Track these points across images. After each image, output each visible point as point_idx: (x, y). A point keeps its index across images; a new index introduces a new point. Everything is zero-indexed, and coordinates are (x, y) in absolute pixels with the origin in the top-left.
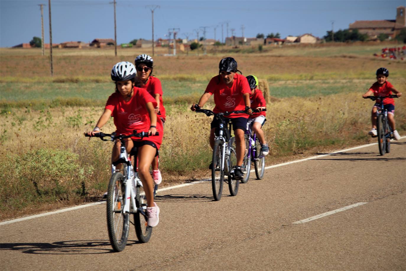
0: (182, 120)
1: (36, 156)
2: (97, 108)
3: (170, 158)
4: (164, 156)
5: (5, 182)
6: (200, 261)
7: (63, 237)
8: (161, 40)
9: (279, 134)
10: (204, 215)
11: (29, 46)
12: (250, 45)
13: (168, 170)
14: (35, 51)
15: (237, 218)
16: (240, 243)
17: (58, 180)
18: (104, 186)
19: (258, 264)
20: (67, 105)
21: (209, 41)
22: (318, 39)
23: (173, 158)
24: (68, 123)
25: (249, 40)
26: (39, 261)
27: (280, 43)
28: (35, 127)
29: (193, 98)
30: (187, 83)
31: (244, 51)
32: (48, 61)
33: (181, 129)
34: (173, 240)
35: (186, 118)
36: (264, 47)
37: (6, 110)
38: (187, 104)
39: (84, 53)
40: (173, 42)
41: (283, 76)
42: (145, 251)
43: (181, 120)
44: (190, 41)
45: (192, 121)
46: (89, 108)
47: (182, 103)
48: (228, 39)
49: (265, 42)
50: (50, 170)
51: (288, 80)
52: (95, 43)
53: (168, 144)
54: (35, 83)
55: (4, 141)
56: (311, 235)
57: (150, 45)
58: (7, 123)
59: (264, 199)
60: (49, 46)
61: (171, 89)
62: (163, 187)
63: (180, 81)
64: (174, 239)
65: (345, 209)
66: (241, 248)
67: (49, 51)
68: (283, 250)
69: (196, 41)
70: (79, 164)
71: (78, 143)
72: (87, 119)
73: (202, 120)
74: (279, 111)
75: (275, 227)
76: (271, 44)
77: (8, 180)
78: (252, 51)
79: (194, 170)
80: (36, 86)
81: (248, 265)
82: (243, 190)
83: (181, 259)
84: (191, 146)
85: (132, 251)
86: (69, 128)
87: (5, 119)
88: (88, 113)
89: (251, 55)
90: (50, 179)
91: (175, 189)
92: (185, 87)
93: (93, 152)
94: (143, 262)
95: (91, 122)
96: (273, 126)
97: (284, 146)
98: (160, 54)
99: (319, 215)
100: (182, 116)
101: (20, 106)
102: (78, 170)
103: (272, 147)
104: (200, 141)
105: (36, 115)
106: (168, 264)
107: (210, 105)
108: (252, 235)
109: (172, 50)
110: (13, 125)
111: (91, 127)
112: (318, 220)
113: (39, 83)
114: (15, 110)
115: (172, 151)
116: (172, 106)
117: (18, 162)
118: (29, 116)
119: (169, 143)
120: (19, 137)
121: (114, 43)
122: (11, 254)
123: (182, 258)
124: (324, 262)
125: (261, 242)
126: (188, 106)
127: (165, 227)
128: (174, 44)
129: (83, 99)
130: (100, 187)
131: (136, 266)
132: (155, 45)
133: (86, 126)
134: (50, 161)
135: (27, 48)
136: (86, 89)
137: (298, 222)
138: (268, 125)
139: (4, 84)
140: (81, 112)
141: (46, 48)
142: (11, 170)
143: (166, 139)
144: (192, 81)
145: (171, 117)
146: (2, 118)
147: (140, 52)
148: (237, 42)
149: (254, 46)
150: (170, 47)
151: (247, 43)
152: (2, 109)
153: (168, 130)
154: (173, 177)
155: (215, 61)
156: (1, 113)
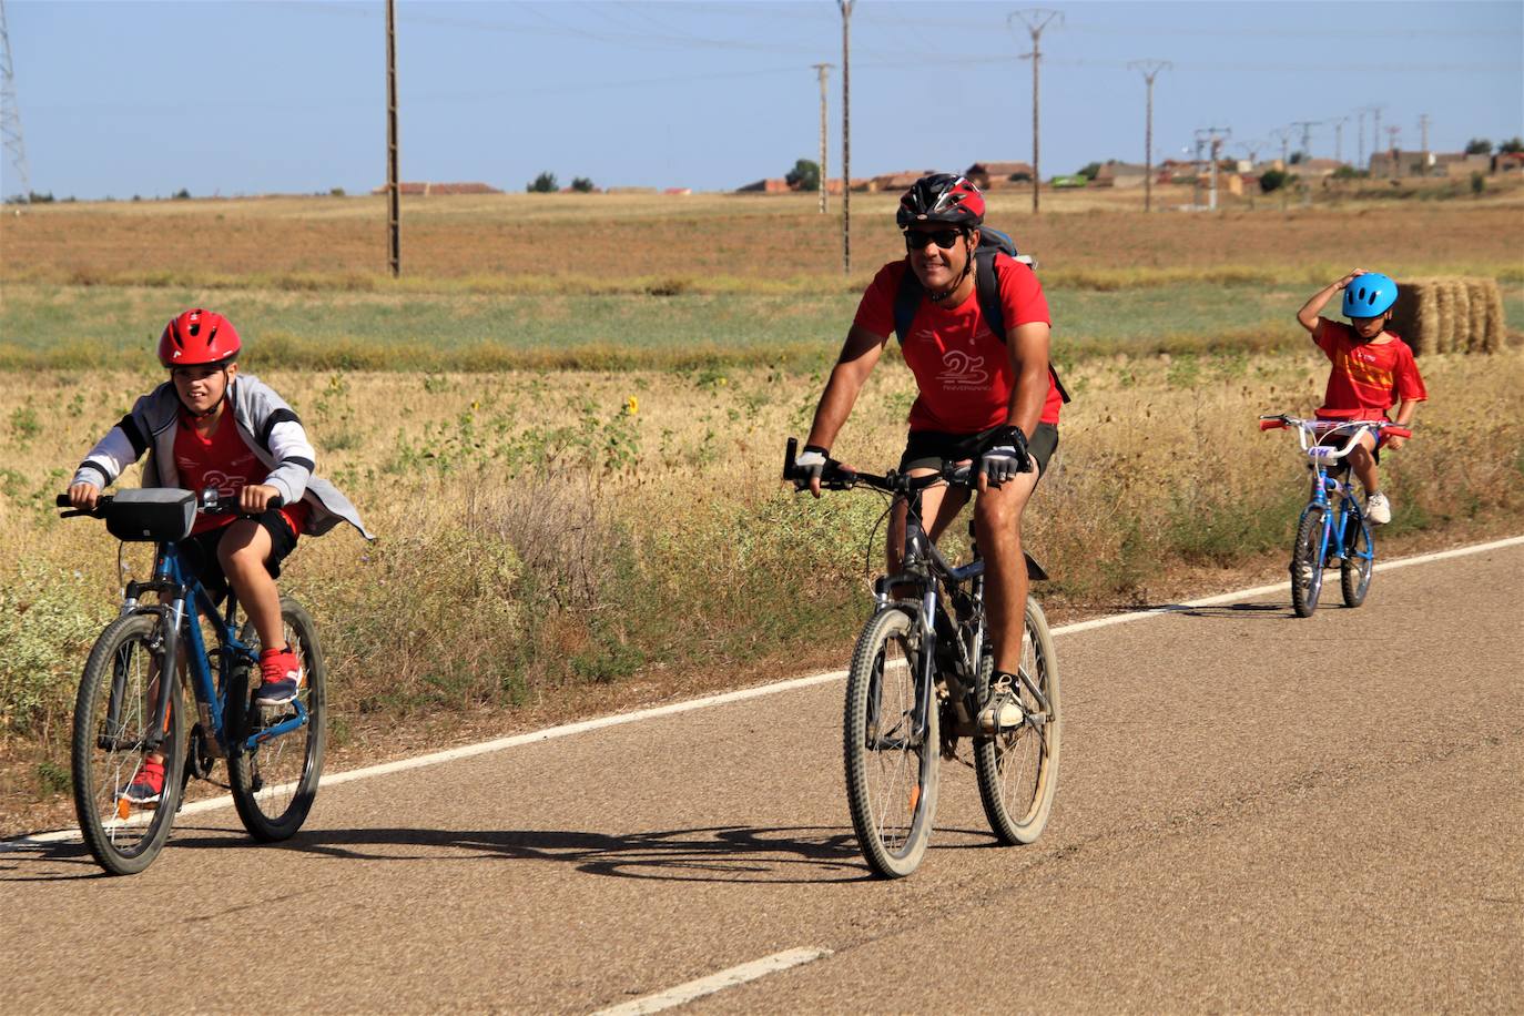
0: (1230, 403)
1: (796, 508)
3: (1191, 516)
4: (1173, 509)
5: (705, 583)
6: (1279, 825)
8: (1171, 164)
10: (1293, 685)
11: (785, 189)
12: (1446, 175)
13: (1185, 552)
14: (801, 201)
15: (1394, 697)
16: (1402, 773)
17: (859, 580)
19: (1458, 836)
20: (890, 360)
21: (1320, 165)
23: (1199, 515)
24: (891, 411)
25: (1443, 160)
28: (795, 423)
29: (1264, 335)
30: (1253, 293)
31: (1426, 196)
32: (837, 228)
33: (1227, 428)
34: (1197, 761)
35: (1243, 394)
36: (1489, 181)
37: (714, 372)
38: (1246, 355)
40: (1208, 170)
42: (1112, 792)
43: (1228, 400)
44: (1261, 164)
45: (1260, 404)
47: (1233, 351)
48: (1377, 159)
49: (1493, 166)
50: (836, 549)
52: (977, 174)
54: (796, 296)
55: (705, 464)
57: (1139, 179)
58: (715, 412)
60: (840, 188)
61: (1200, 308)
63: (1227, 285)
64: (1199, 757)
66: (1409, 785)
67: (840, 200)
69: (1279, 167)
73: (1292, 400)
75: (1512, 723)
76: (1512, 171)
77: (714, 579)
78: (1452, 193)
79: (1263, 550)
80: (801, 305)
81: (1426, 839)
82: (1415, 612)
83: (1222, 818)
84: (1256, 479)
85: (1072, 790)
86: (893, 426)
87: (709, 401)
89: (1447, 204)
90: (835, 574)
92: (1242, 302)
94: (1106, 825)
96: (1513, 421)
98: (1169, 205)
100: (1232, 389)
101: (751, 362)
103: (1507, 484)
104: (1285, 465)
105: (799, 389)
106: (1181, 830)
107: (1316, 356)
108: (1439, 749)
109: (1205, 192)
110: (733, 416)
113: (808, 294)
114: (737, 373)
115: (1197, 492)
116: (1202, 360)
117: (743, 526)
118: (778, 391)
120: (747, 453)
121: (1032, 177)
122: (720, 793)
123: (1223, 812)
125: (1467, 769)
126: (1249, 360)
127: (1175, 721)
128: (1211, 175)
131: (1086, 836)
132: (1153, 180)
134: (837, 521)
135: (778, 194)
138: (1497, 417)
139: (710, 298)
141: (832, 193)
142: (722, 547)
143: (1182, 458)
144: (1263, 285)
145: (1196, 394)
146: (703, 399)
147: (1110, 200)
148: (1405, 167)
149: (1459, 178)
150: (1200, 184)
151: (1436, 170)
152: (703, 372)
153: (1187, 431)
154: (1199, 572)
155: (1334, 226)
156: (699, 384)
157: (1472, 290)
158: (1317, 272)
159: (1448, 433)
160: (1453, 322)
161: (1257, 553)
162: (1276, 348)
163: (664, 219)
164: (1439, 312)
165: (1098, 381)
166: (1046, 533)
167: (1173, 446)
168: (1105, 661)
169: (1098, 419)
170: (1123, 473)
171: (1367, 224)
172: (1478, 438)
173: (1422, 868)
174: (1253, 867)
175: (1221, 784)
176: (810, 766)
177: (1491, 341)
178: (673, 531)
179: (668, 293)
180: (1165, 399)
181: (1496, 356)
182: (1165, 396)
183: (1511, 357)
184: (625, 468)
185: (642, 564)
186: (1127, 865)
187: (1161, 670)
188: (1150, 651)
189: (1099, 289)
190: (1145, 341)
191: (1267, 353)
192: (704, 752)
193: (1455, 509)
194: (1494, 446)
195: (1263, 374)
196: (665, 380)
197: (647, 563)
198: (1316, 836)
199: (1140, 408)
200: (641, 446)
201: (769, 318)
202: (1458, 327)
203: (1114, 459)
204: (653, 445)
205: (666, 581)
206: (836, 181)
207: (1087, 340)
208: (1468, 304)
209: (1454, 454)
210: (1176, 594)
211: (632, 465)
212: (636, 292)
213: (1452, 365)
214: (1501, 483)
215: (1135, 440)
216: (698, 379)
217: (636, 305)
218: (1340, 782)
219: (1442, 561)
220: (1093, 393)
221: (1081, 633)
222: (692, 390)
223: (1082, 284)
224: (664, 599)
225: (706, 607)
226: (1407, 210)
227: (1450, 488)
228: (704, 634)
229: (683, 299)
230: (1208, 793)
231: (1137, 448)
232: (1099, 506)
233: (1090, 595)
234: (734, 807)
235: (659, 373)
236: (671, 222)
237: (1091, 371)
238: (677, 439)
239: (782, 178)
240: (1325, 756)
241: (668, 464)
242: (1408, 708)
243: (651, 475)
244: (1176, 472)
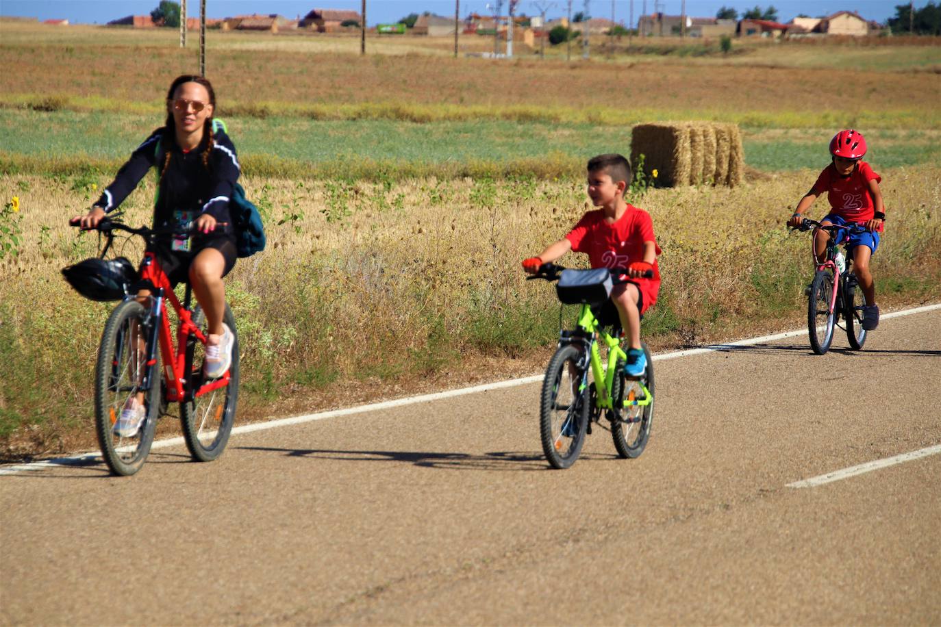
0: (520, 221)
2: (310, 184)
3: (486, 314)
4: (472, 308)
6: (551, 572)
7: (214, 499)
8: (477, 18)
9: (762, 263)
11: (150, 24)
12: (700, 36)
13: (480, 343)
14: (164, 35)
15: (647, 468)
16: (651, 531)
18: (320, 377)
19: (695, 584)
21: (600, 23)
22: (872, 26)
23: (493, 313)
25: (698, 23)
26: (151, 557)
27: (777, 33)
29: (549, 164)
30: (538, 128)
31: (684, 52)
32: (193, 60)
33: (517, 240)
34: (485, 518)
35: (531, 214)
36: (734, 42)
37: (86, 178)
38: (534, 181)
39: (283, 44)
40: (506, 24)
41: (779, 118)
43: (518, 218)
44: (550, 21)
45: (544, 223)
46: (290, 182)
47: (524, 177)
48: (644, 20)
49: (739, 30)
51: (793, 127)
52: (314, 18)
53: (482, 278)
56: (831, 517)
57: (450, 30)
59: (718, 423)
60: (198, 25)
61: (498, 141)
62: (467, 384)
63: (520, 121)
64: (487, 515)
65: (920, 456)
67: (197, 36)
68: (760, 551)
69: (565, 24)
70: (259, 321)
71: (260, 269)
72: (286, 209)
74: (766, 205)
75: (741, 493)
76: (753, 35)
77: (83, 355)
78: (705, 51)
81: (669, 586)
82: (666, 398)
83: (504, 565)
85: (381, 539)
87: (81, 203)
88: (288, 195)
89: (700, 60)
91: (495, 391)
92: (531, 136)
93: (296, 292)
94: (408, 570)
95: (295, 218)
96: (749, 243)
97: (772, 292)
98: (474, 53)
99: (854, 468)
100: (521, 208)
102: (256, 334)
103: (743, 295)
106: (470, 575)
108: (682, 512)
109: (503, 43)
111: (294, 229)
112: (852, 479)
115: (492, 295)
116: (498, 183)
119: (485, 277)
121: (361, 23)
122: (83, 537)
123: (505, 561)
124: (863, 585)
125: (704, 529)
126: (537, 185)
127: (468, 484)
128: (509, 28)
129: (275, 160)
130: (311, 378)
131: (391, 579)
132: (460, 30)
133: (282, 227)
135: (143, 29)
136: (282, 133)
137: (800, 484)
138: (736, 239)
139: (83, 115)
140: (271, 192)
141: (191, 30)
142: (91, 328)
143: (480, 266)
144: (550, 124)
145: (493, 212)
146: (76, 201)
147: (424, 45)
148: (667, 28)
149: (711, 40)
150: (499, 36)
151: (693, 32)
152: (77, 178)
153: (485, 243)
154: (492, 361)
155: (609, 75)
156: (73, 189)
157: (719, 133)
158: (593, 115)
159: (696, 251)
160: (703, 159)
161: (539, 346)
162: (559, 175)
163: (44, 45)
164: (692, 151)
165: (413, 198)
166: (366, 325)
167: (473, 255)
168: (412, 433)
169: (412, 231)
170: (432, 276)
171: (634, 74)
172: (721, 256)
173: (665, 611)
174: (530, 608)
175: (504, 537)
176: (161, 515)
177: (732, 175)
178: (48, 312)
179: (47, 109)
180: (467, 216)
181: (736, 188)
182: (468, 212)
183: (749, 190)
184: (7, 257)
185: (21, 341)
186: (425, 603)
187: (457, 441)
188: (449, 425)
189: (414, 120)
190: (452, 165)
191: (551, 180)
192: (71, 501)
193: (701, 315)
194: (732, 262)
195: (548, 197)
196: (44, 183)
197: (25, 339)
198: (580, 582)
199: (446, 223)
200: (21, 238)
201: (134, 134)
202: (707, 163)
203: (425, 264)
204: (32, 239)
205: (41, 356)
206: (194, 21)
207: (404, 163)
208: (715, 145)
209: (701, 269)
210: (472, 379)
211: (14, 256)
212: (19, 107)
213: (701, 195)
214: (738, 294)
215: (441, 249)
216: (73, 184)
217: (19, 118)
218: (601, 537)
219: (689, 356)
220: (408, 208)
221: (393, 409)
222: (67, 193)
223: (400, 116)
224: (39, 370)
225: (76, 379)
226: (666, 64)
227: (697, 297)
228: (73, 402)
229: (61, 115)
230: (493, 545)
231: (445, 256)
232: (410, 303)
233: (402, 377)
234: (95, 548)
235: (37, 177)
236: (50, 48)
237: (406, 190)
238: (53, 234)
239: (148, 15)
240: (589, 515)
241: (45, 256)
242: (657, 478)
243: (30, 265)
244: (475, 277)
